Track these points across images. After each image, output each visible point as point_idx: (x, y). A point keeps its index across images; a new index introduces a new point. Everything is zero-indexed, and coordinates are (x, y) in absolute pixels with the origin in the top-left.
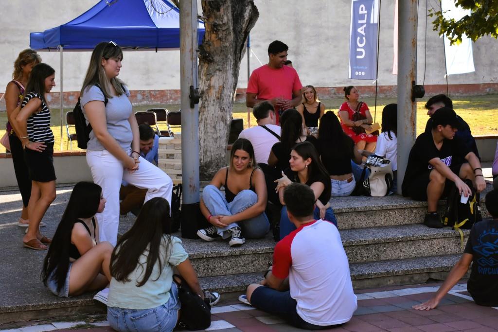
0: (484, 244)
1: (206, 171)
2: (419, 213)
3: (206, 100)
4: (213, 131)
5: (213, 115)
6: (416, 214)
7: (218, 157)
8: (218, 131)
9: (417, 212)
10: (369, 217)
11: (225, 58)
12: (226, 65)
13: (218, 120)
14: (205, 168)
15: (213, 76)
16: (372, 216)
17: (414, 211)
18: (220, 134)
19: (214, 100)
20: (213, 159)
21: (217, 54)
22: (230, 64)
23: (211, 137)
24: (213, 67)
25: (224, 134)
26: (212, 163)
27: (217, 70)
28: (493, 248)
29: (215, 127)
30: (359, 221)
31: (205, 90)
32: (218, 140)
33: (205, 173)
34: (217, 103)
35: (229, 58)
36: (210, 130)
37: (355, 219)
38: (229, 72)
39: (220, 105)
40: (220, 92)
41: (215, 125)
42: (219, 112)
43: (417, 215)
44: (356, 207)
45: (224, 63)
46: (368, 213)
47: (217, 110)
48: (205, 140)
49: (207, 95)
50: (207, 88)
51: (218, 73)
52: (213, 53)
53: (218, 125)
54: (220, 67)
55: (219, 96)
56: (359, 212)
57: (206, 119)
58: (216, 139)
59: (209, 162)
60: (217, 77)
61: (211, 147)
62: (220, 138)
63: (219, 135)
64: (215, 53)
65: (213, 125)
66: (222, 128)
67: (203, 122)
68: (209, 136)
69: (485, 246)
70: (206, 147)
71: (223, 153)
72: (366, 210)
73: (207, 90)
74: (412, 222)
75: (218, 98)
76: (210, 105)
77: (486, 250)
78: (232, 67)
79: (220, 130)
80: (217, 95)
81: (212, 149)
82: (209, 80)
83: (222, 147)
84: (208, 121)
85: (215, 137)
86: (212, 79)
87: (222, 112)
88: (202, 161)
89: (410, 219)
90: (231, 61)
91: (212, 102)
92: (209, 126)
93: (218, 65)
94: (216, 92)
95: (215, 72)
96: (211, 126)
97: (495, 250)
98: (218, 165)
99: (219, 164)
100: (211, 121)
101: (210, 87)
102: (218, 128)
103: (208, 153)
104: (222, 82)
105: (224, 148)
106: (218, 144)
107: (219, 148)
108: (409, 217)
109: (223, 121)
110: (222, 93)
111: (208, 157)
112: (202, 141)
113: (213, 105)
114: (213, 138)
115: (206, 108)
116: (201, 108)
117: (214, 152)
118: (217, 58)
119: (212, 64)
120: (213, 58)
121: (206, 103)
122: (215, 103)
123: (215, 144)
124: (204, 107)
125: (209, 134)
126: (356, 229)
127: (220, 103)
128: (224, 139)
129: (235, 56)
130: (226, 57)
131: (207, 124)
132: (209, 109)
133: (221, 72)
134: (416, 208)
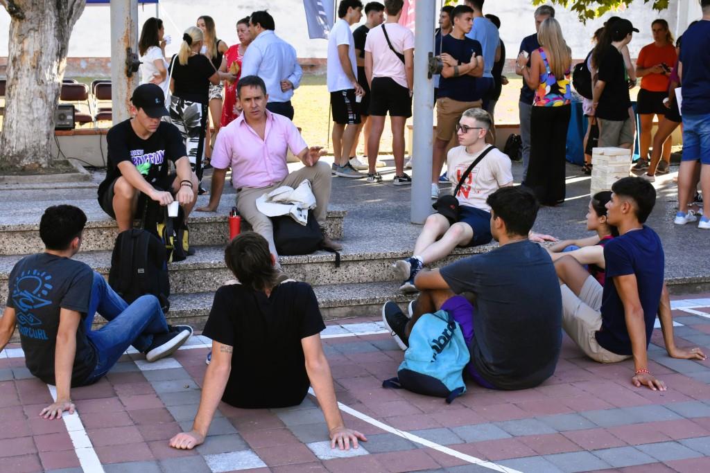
0: (22, 294)
1: (18, 163)
2: (112, 236)
3: (19, 69)
4: (27, 110)
5: (27, 89)
6: (108, 236)
7: (35, 144)
8: (35, 111)
9: (109, 234)
10: (29, 239)
11: (41, 14)
12: (45, 23)
13: (34, 95)
14: (18, 159)
15: (26, 37)
16: (34, 238)
17: (104, 233)
18: (37, 113)
19: (28, 70)
20: (28, 147)
21: (29, 8)
22: (51, 23)
23: (25, 118)
24: (26, 25)
25: (44, 114)
26: (27, 152)
27: (31, 29)
28: (31, 300)
29: (30, 105)
30: (13, 246)
31: (17, 56)
32: (35, 123)
33: (17, 166)
34: (32, 74)
35: (47, 15)
36: (25, 109)
37: (7, 242)
38: (49, 32)
39: (36, 77)
40: (36, 60)
41: (31, 103)
42: (36, 86)
43: (110, 238)
44: (7, 225)
45: (40, 21)
46: (28, 233)
47: (32, 83)
48: (17, 122)
49: (20, 63)
50: (19, 53)
51: (32, 34)
52: (23, 6)
53: (34, 102)
54: (35, 25)
55: (35, 64)
56: (13, 233)
57: (19, 94)
58: (33, 121)
59: (23, 151)
60: (33, 39)
61: (25, 131)
62: (39, 119)
63: (36, 116)
64: (25, 7)
65: (27, 102)
66: (40, 106)
67: (16, 98)
68: (23, 116)
69: (23, 297)
70: (19, 131)
71: (44, 140)
72: (22, 229)
73: (19, 56)
74: (102, 248)
75: (34, 67)
76: (24, 76)
77: (24, 301)
78: (53, 26)
79: (37, 109)
80: (32, 64)
81: (27, 135)
82: (21, 42)
83: (41, 132)
84: (22, 98)
85: (31, 118)
86: (25, 41)
87: (40, 85)
88: (14, 150)
89: (98, 243)
90: (51, 19)
91: (26, 72)
92: (22, 104)
93: (31, 23)
94: (31, 59)
95: (28, 32)
96: (25, 104)
97: (34, 304)
98: (35, 155)
99: (38, 154)
100: (25, 97)
101: (23, 52)
102: (34, 106)
103: (21, 139)
104: (39, 47)
105: (45, 132)
106: (35, 127)
107: (38, 132)
108: (95, 240)
109: (41, 97)
110: (38, 61)
111: (21, 145)
112: (14, 122)
113: (28, 76)
114: (28, 119)
115: (19, 80)
116: (13, 80)
117: (29, 137)
118: (28, 14)
119: (24, 21)
120: (23, 13)
121: (19, 73)
122: (30, 74)
123: (30, 127)
124: (17, 79)
125: (24, 114)
126: (9, 256)
127: (36, 73)
128: (45, 121)
129: (59, 12)
130: (43, 12)
131: (20, 101)
132: (22, 81)
133: (36, 33)
134: (108, 228)
